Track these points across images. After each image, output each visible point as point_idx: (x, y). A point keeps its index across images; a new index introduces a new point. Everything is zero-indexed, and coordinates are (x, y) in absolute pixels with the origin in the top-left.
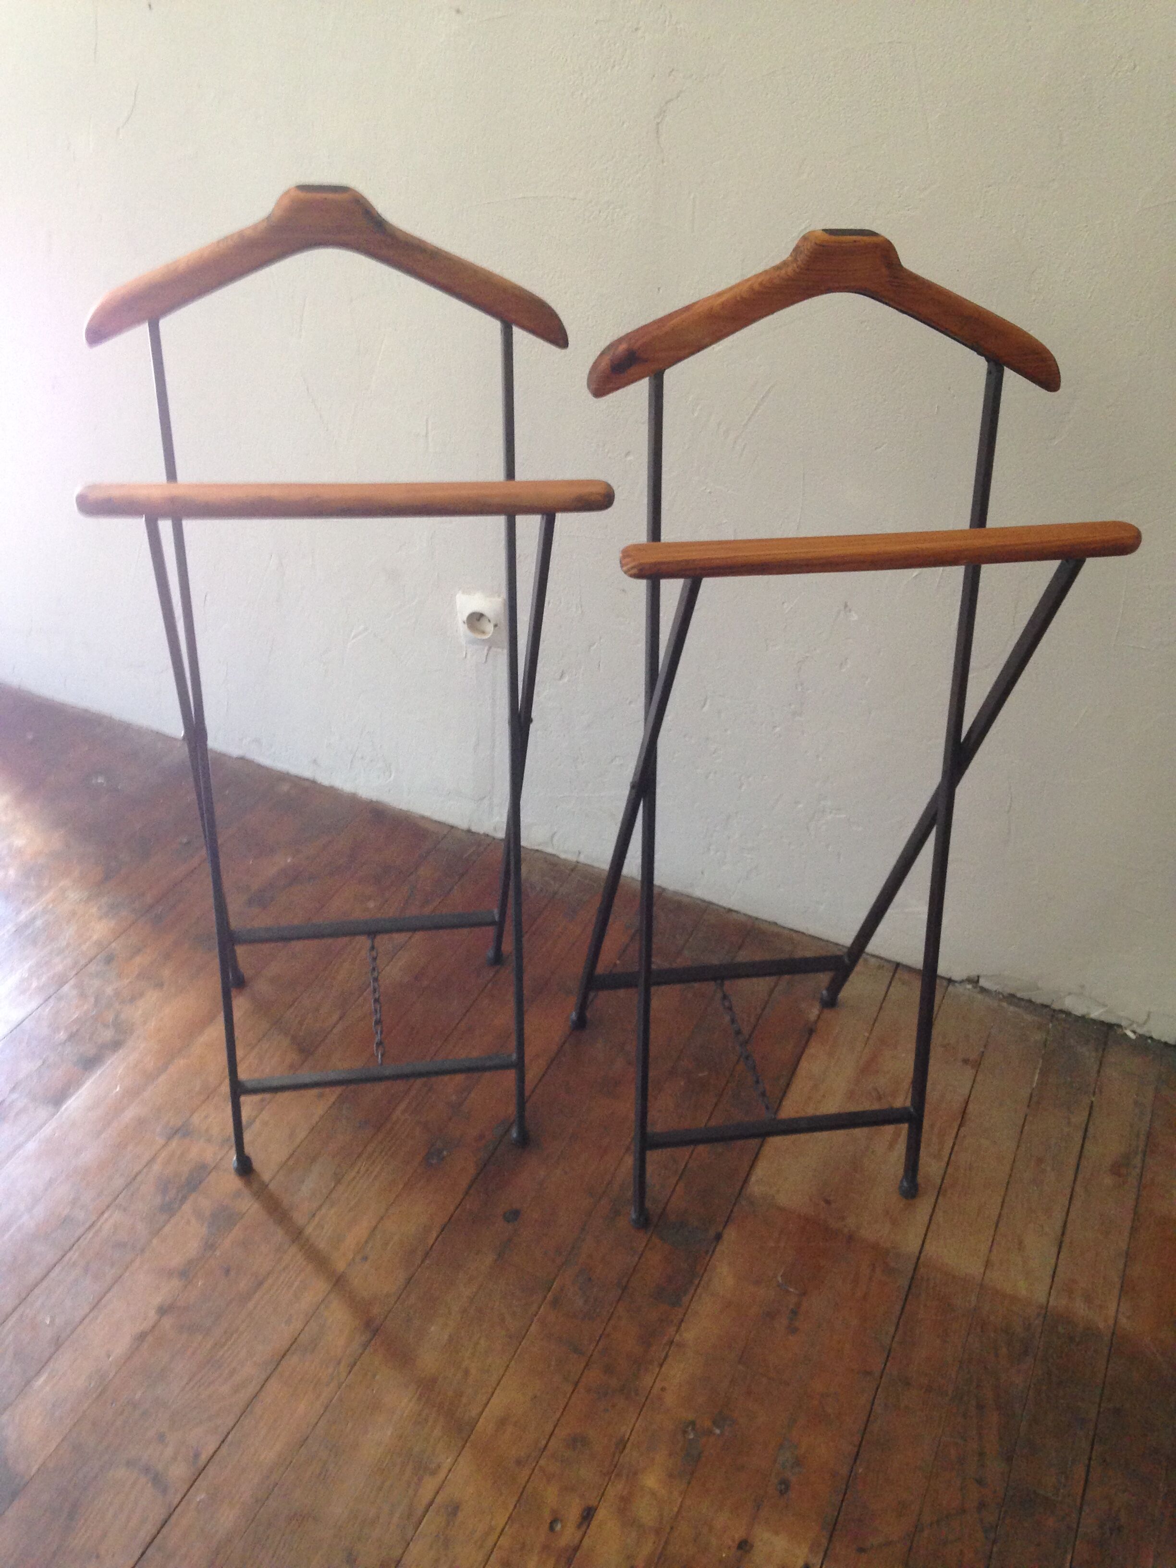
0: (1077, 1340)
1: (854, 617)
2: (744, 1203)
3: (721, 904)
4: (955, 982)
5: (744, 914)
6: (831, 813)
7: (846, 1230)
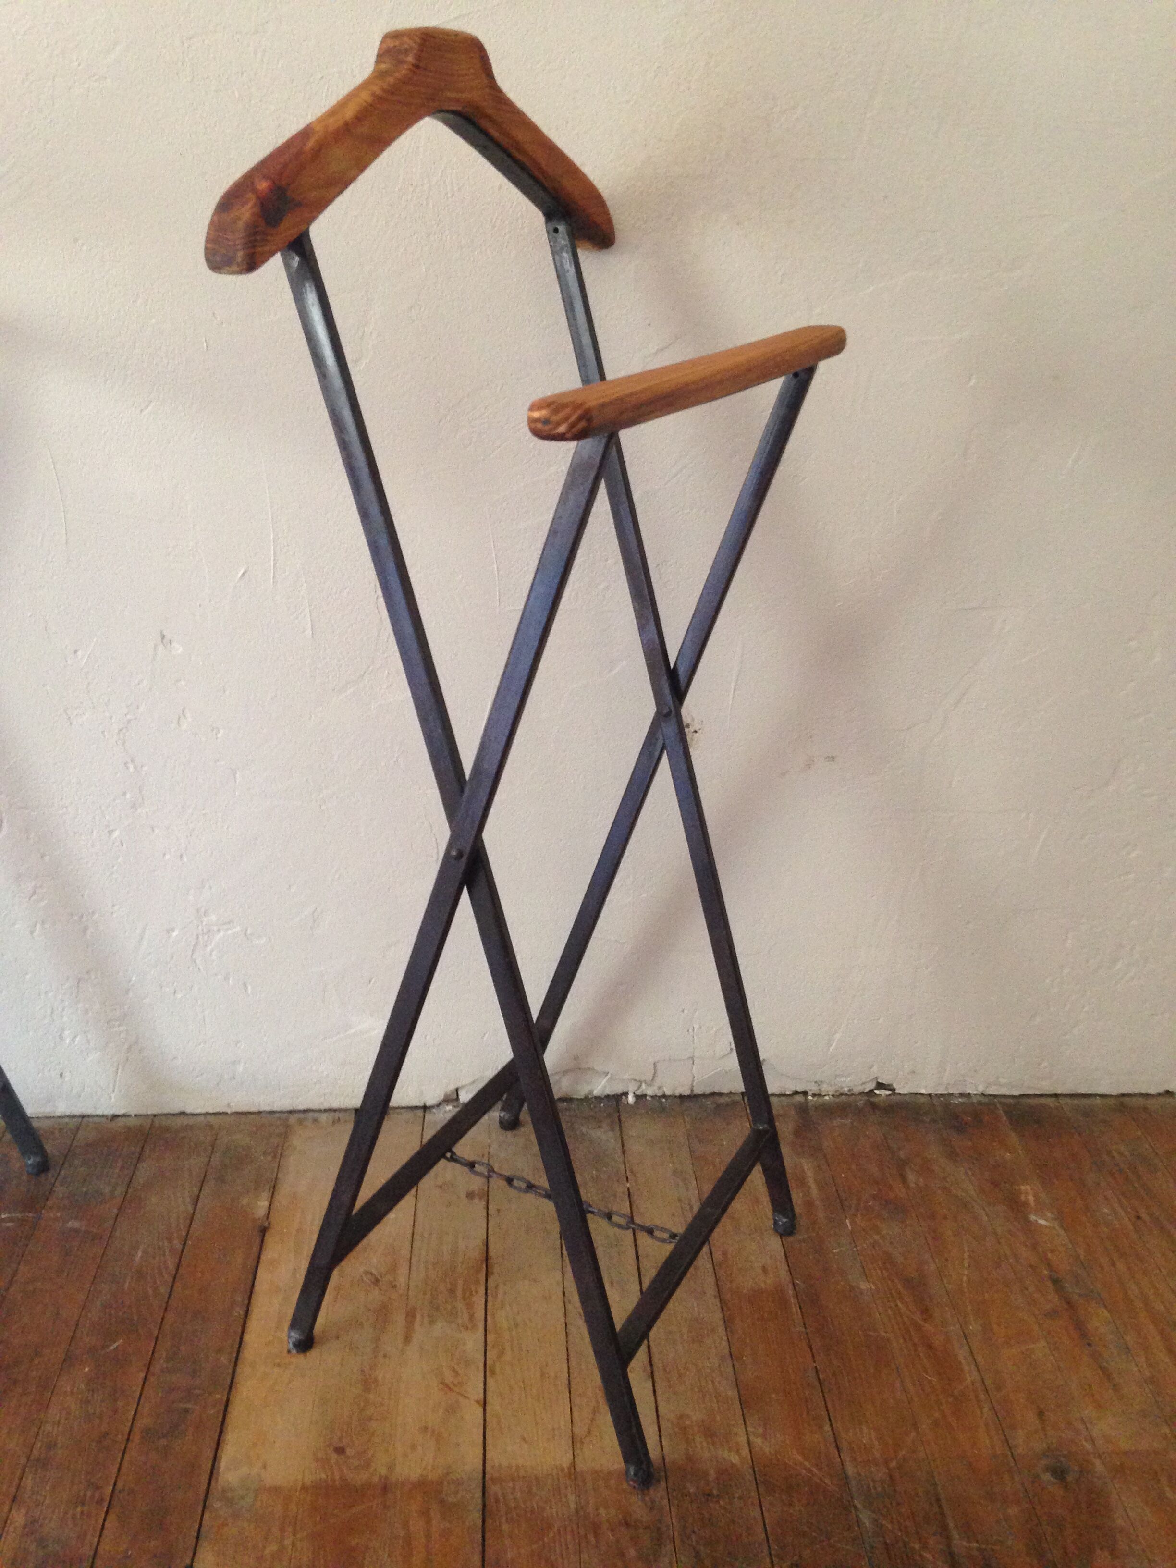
0: (715, 1492)
1: (178, 649)
2: (217, 1505)
3: (99, 1112)
5: (135, 1115)
6: (219, 931)
7: (375, 1479)
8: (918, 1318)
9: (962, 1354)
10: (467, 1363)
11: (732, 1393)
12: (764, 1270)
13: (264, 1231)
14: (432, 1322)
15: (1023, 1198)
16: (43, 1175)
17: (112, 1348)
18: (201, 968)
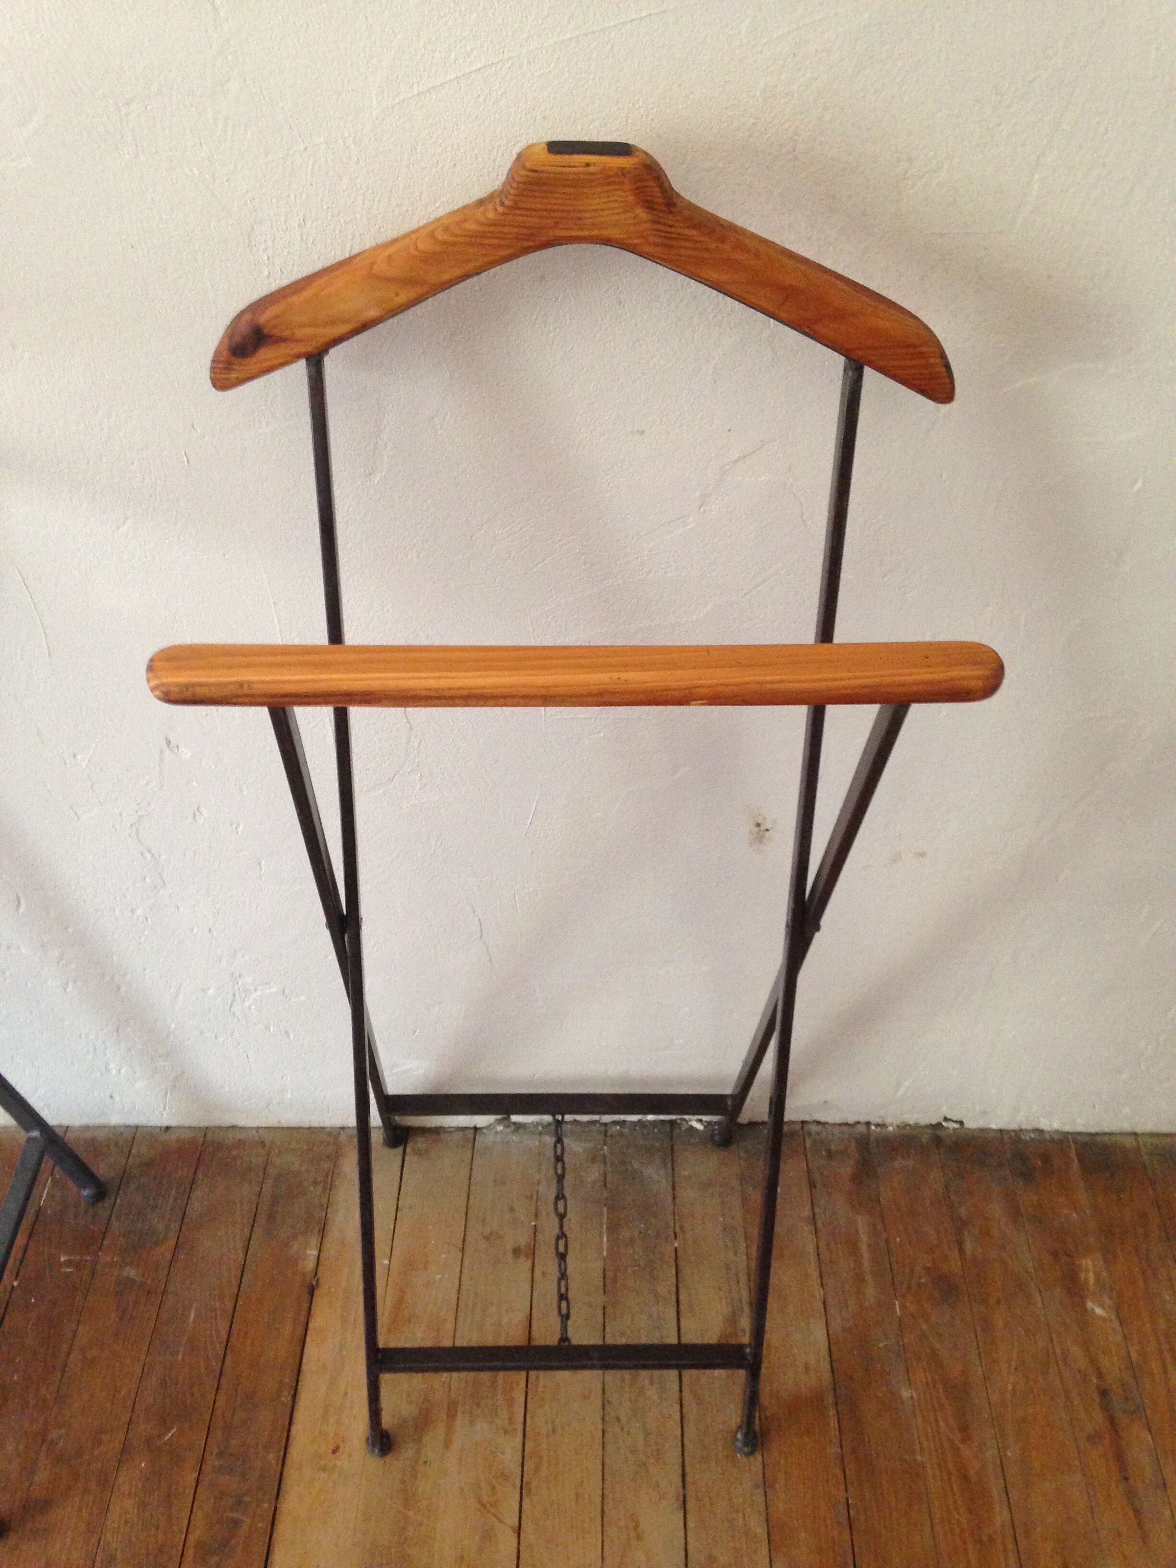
1: (186, 753)
3: (153, 1124)
4: (481, 1129)
5: (187, 1129)
6: (255, 990)
8: (957, 1437)
9: (995, 1490)
10: (505, 1477)
11: (760, 1531)
12: (807, 1368)
13: (312, 1290)
14: (472, 1422)
15: (1082, 1276)
16: (100, 1204)
17: (167, 1437)
18: (240, 1018)
